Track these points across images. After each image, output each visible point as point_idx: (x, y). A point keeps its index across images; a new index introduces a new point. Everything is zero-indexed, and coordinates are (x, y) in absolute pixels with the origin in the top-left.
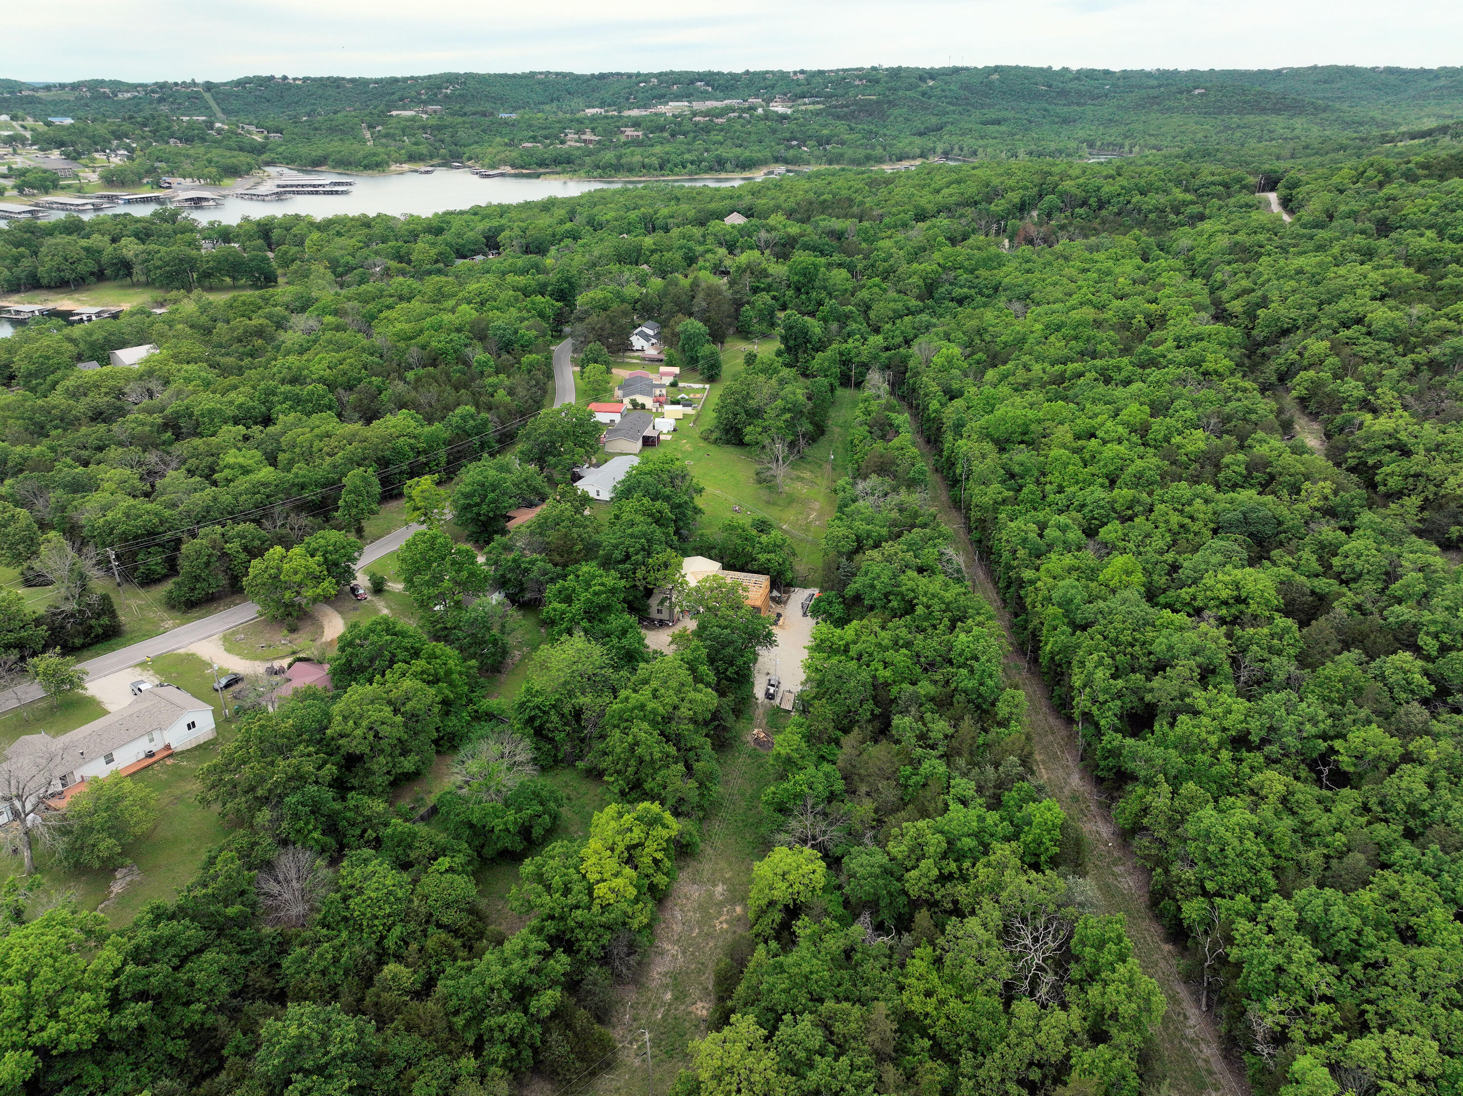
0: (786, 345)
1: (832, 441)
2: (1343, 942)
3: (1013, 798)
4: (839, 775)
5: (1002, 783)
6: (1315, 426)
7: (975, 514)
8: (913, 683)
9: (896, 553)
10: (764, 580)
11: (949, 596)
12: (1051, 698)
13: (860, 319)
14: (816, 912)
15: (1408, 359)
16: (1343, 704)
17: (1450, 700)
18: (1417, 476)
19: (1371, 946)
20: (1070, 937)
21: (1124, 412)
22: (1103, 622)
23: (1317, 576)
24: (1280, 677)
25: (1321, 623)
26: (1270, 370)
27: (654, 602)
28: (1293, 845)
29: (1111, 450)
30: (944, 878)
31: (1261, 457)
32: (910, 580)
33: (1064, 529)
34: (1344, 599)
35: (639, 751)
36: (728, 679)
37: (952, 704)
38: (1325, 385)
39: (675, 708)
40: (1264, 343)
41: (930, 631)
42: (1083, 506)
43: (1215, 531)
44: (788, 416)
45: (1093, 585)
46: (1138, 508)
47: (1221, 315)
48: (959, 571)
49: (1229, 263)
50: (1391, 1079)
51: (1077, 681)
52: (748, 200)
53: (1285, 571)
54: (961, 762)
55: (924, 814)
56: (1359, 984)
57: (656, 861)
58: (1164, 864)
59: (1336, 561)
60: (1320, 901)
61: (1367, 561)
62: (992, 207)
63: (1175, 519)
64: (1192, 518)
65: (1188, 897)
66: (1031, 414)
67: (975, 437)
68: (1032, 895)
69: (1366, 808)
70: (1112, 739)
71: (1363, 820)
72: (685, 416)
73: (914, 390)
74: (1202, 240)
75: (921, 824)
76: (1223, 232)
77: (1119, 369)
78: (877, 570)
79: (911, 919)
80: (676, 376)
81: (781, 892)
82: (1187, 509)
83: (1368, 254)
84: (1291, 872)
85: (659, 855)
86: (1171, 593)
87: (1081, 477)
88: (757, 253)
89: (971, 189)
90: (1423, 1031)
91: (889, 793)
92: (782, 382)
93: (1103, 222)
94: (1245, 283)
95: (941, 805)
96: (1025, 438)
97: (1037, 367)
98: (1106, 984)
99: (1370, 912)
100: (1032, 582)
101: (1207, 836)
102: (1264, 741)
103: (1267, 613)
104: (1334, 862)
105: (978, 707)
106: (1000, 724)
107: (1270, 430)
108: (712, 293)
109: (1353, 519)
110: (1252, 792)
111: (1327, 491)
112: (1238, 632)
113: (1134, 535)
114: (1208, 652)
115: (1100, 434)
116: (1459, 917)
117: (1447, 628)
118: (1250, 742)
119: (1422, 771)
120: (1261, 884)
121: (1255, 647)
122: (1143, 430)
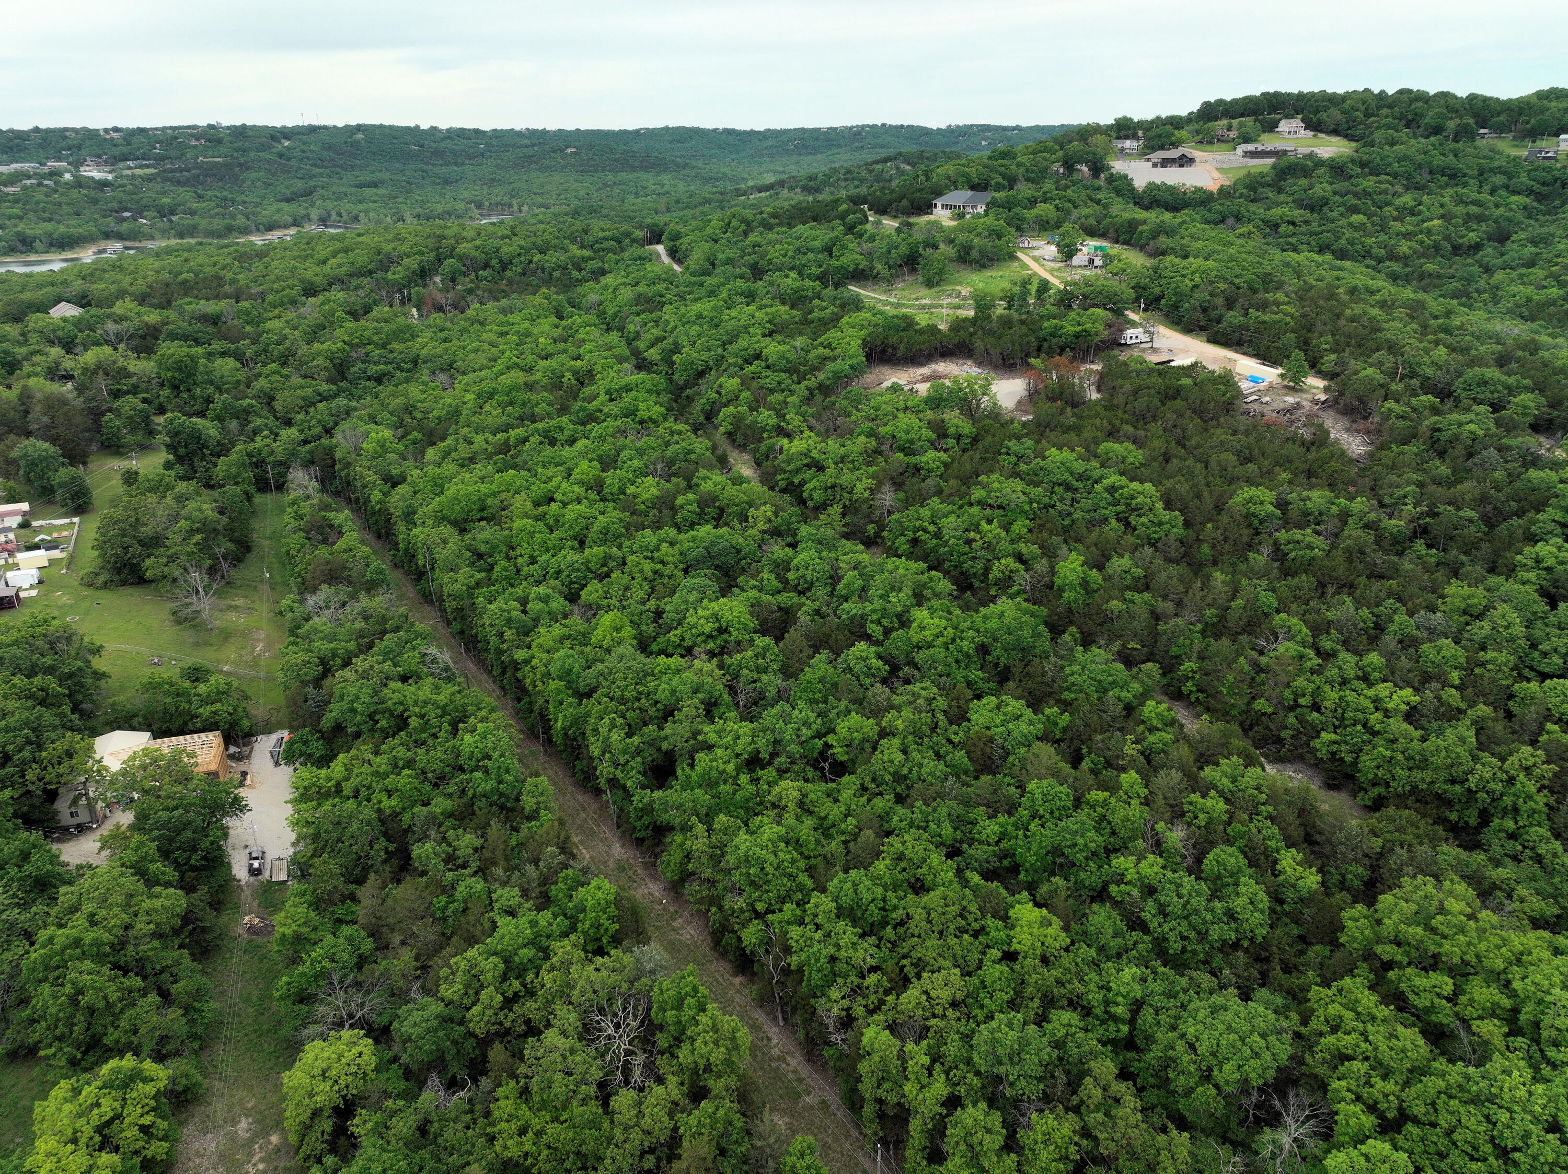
0: (175, 454)
1: (263, 557)
2: (874, 913)
3: (561, 890)
4: (363, 934)
5: (546, 878)
6: (746, 457)
7: (450, 605)
8: (426, 804)
9: (372, 667)
10: (214, 738)
11: (442, 698)
12: (574, 775)
13: (265, 412)
14: (374, 1098)
15: (802, 385)
16: (826, 702)
17: (901, 674)
18: (833, 486)
19: (895, 908)
20: (649, 1009)
21: (576, 471)
22: (605, 684)
23: (779, 592)
24: (771, 692)
25: (793, 634)
26: (697, 410)
27: (62, 806)
28: (818, 842)
29: (572, 511)
30: (509, 1002)
31: (708, 493)
32: (395, 692)
33: (545, 600)
34: (805, 608)
35: (84, 1001)
36: (194, 869)
37: (473, 814)
38: (744, 418)
39: (127, 927)
40: (686, 386)
41: (430, 742)
42: (559, 572)
43: (686, 571)
44: (198, 537)
45: (588, 649)
46: (612, 564)
47: (642, 365)
48: (447, 669)
49: (638, 314)
50: (934, 1016)
51: (595, 750)
52: (78, 286)
53: (753, 594)
54: (498, 871)
55: (472, 941)
56: (894, 944)
57: (144, 1129)
58: (716, 901)
59: (791, 576)
60: (849, 885)
61: (814, 570)
62: (390, 276)
63: (648, 566)
64: (662, 562)
65: (744, 925)
66: (484, 488)
67: (430, 522)
68: (603, 983)
69: (864, 789)
70: (642, 797)
71: (864, 800)
72: (52, 562)
73: (348, 483)
74: (609, 294)
75: (471, 953)
76: (625, 284)
77: (562, 430)
78: (353, 690)
79: (485, 1060)
80: (24, 514)
81: (325, 1094)
82: (656, 555)
83: (751, 297)
84: (821, 868)
85: (147, 1120)
86: (661, 639)
87: (550, 544)
88: (107, 350)
89: (362, 258)
90: (947, 963)
91: (427, 932)
92: (181, 499)
93: (510, 283)
94: (656, 332)
95: (487, 925)
96: (484, 514)
97: (478, 439)
98: (692, 1040)
99: (887, 879)
100: (527, 662)
101: (747, 861)
102: (773, 755)
103: (747, 637)
104: (851, 845)
105: (502, 807)
106: (529, 818)
107: (710, 467)
108: (53, 404)
109: (795, 535)
110: (774, 806)
111: (769, 514)
112: (728, 660)
113: (614, 590)
114: (707, 687)
115: (558, 497)
116: (949, 856)
117: (885, 613)
118: (761, 760)
119: (896, 742)
120: (801, 888)
121: (745, 671)
122: (598, 486)
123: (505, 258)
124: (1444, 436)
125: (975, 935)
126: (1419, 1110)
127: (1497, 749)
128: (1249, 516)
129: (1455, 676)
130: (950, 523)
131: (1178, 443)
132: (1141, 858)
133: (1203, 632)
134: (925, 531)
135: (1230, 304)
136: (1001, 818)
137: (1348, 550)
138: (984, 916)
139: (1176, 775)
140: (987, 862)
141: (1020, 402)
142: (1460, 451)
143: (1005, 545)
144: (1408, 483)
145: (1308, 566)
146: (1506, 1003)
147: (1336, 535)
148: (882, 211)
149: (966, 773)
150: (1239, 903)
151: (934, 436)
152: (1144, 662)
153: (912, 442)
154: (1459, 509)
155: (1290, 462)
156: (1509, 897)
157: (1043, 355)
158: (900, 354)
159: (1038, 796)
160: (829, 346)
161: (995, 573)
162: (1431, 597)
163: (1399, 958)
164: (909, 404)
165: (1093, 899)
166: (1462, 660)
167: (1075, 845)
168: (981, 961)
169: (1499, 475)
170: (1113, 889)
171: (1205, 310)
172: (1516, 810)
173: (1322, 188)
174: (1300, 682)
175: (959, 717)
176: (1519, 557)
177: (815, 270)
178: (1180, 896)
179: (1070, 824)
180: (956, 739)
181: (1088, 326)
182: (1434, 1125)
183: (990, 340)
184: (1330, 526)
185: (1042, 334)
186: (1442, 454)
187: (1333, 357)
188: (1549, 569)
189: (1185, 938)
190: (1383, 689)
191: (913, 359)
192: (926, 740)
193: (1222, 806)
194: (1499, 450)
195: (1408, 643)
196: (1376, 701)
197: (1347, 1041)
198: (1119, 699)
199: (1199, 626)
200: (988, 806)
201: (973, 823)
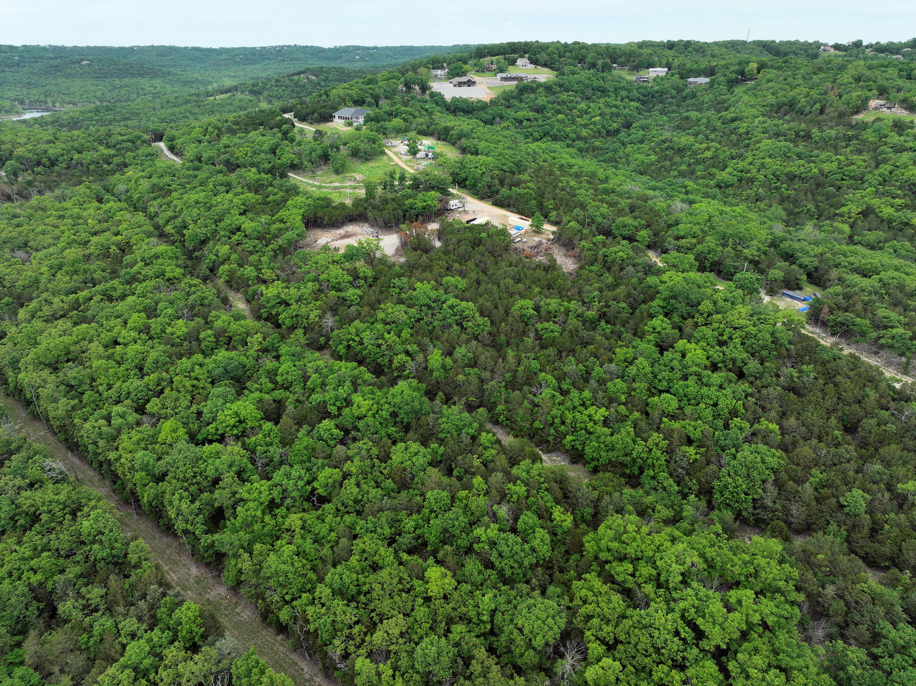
2: (353, 590)
3: (164, 612)
5: (153, 606)
6: (240, 296)
7: (55, 424)
8: (62, 572)
9: (6, 484)
11: (62, 497)
12: (159, 526)
15: (269, 248)
16: (310, 461)
17: (350, 436)
18: (297, 316)
19: (364, 584)
20: (231, 678)
21: (130, 321)
22: (173, 470)
23: (273, 390)
24: (277, 458)
25: (285, 419)
26: (204, 268)
28: (316, 550)
29: (132, 349)
31: (220, 328)
32: (27, 498)
33: (122, 416)
34: (289, 400)
37: (96, 571)
38: (236, 272)
40: (194, 250)
41: (58, 528)
42: (129, 393)
43: (213, 383)
45: (157, 447)
46: (164, 384)
47: (162, 235)
48: (61, 473)
49: (155, 199)
51: (172, 513)
53: (257, 395)
54: (121, 609)
55: (111, 660)
56: (366, 604)
58: (260, 596)
59: (279, 379)
60: (337, 576)
61: (292, 375)
63: (188, 383)
64: (196, 379)
65: (280, 609)
66: (66, 339)
67: (31, 367)
69: (338, 510)
70: (206, 540)
71: (339, 519)
74: (132, 184)
75: (111, 671)
76: (144, 177)
77: (115, 289)
82: (192, 374)
84: (320, 566)
86: (203, 431)
87: (120, 375)
91: (78, 661)
94: (170, 213)
95: (118, 647)
96: (70, 357)
97: (56, 300)
99: (358, 568)
100: (117, 460)
102: (283, 499)
103: (257, 424)
104: (335, 549)
105: (116, 564)
106: (136, 567)
107: (217, 308)
109: (277, 351)
110: (288, 530)
111: (260, 339)
112: (247, 441)
113: (169, 403)
114: (237, 463)
115: (120, 340)
116: (389, 545)
117: (337, 398)
118: (277, 504)
119: (353, 480)
120: (310, 581)
121: (259, 447)
122: (146, 330)
123: (53, 158)
124: (609, 259)
125: (408, 591)
126: (622, 637)
127: (644, 435)
128: (522, 316)
129: (623, 398)
130: (367, 336)
131: (483, 272)
132: (488, 527)
133: (505, 386)
134: (354, 340)
135: (502, 183)
136: (415, 517)
137: (570, 331)
138: (412, 580)
139: (500, 475)
140: (410, 543)
141: (397, 249)
142: (616, 268)
143: (399, 348)
144: (595, 290)
145: (552, 342)
146: (654, 572)
147: (564, 323)
148: (303, 119)
149: (393, 491)
150: (536, 543)
151: (351, 279)
152: (479, 407)
153: (339, 284)
154: (618, 302)
155: (539, 280)
156: (654, 511)
157: (407, 222)
158: (325, 222)
159: (433, 501)
160: (282, 221)
161: (395, 364)
162: (609, 354)
163: (609, 558)
164: (335, 259)
165: (466, 553)
166: (626, 389)
167: (454, 526)
168: (413, 606)
169: (634, 280)
170: (475, 546)
171: (489, 187)
172: (653, 465)
173: (542, 100)
174: (554, 412)
175: (385, 458)
176: (646, 327)
177: (267, 166)
178: (508, 546)
179: (450, 515)
180: (385, 472)
181: (429, 202)
182: (629, 643)
183: (376, 212)
184: (561, 319)
185: (405, 207)
186: (609, 269)
187: (555, 213)
188: (659, 332)
189: (512, 567)
190: (592, 410)
191: (334, 224)
192: (369, 475)
193: (524, 489)
194: (634, 266)
195: (602, 382)
196: (590, 416)
197: (589, 609)
198: (468, 434)
199: (504, 384)
200: (407, 509)
201: (400, 521)
